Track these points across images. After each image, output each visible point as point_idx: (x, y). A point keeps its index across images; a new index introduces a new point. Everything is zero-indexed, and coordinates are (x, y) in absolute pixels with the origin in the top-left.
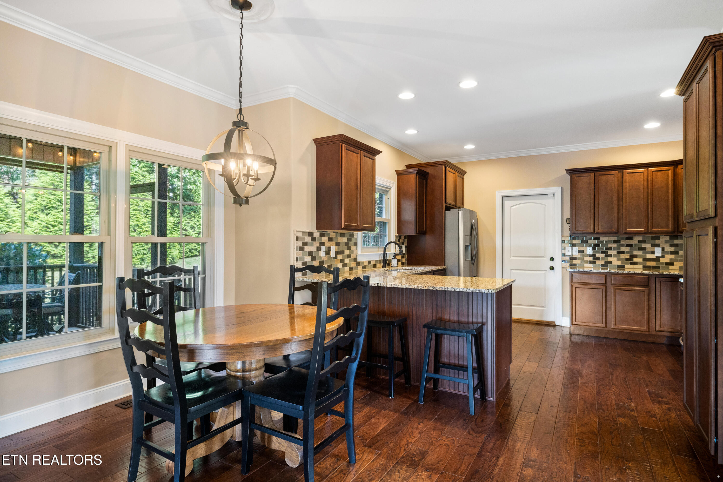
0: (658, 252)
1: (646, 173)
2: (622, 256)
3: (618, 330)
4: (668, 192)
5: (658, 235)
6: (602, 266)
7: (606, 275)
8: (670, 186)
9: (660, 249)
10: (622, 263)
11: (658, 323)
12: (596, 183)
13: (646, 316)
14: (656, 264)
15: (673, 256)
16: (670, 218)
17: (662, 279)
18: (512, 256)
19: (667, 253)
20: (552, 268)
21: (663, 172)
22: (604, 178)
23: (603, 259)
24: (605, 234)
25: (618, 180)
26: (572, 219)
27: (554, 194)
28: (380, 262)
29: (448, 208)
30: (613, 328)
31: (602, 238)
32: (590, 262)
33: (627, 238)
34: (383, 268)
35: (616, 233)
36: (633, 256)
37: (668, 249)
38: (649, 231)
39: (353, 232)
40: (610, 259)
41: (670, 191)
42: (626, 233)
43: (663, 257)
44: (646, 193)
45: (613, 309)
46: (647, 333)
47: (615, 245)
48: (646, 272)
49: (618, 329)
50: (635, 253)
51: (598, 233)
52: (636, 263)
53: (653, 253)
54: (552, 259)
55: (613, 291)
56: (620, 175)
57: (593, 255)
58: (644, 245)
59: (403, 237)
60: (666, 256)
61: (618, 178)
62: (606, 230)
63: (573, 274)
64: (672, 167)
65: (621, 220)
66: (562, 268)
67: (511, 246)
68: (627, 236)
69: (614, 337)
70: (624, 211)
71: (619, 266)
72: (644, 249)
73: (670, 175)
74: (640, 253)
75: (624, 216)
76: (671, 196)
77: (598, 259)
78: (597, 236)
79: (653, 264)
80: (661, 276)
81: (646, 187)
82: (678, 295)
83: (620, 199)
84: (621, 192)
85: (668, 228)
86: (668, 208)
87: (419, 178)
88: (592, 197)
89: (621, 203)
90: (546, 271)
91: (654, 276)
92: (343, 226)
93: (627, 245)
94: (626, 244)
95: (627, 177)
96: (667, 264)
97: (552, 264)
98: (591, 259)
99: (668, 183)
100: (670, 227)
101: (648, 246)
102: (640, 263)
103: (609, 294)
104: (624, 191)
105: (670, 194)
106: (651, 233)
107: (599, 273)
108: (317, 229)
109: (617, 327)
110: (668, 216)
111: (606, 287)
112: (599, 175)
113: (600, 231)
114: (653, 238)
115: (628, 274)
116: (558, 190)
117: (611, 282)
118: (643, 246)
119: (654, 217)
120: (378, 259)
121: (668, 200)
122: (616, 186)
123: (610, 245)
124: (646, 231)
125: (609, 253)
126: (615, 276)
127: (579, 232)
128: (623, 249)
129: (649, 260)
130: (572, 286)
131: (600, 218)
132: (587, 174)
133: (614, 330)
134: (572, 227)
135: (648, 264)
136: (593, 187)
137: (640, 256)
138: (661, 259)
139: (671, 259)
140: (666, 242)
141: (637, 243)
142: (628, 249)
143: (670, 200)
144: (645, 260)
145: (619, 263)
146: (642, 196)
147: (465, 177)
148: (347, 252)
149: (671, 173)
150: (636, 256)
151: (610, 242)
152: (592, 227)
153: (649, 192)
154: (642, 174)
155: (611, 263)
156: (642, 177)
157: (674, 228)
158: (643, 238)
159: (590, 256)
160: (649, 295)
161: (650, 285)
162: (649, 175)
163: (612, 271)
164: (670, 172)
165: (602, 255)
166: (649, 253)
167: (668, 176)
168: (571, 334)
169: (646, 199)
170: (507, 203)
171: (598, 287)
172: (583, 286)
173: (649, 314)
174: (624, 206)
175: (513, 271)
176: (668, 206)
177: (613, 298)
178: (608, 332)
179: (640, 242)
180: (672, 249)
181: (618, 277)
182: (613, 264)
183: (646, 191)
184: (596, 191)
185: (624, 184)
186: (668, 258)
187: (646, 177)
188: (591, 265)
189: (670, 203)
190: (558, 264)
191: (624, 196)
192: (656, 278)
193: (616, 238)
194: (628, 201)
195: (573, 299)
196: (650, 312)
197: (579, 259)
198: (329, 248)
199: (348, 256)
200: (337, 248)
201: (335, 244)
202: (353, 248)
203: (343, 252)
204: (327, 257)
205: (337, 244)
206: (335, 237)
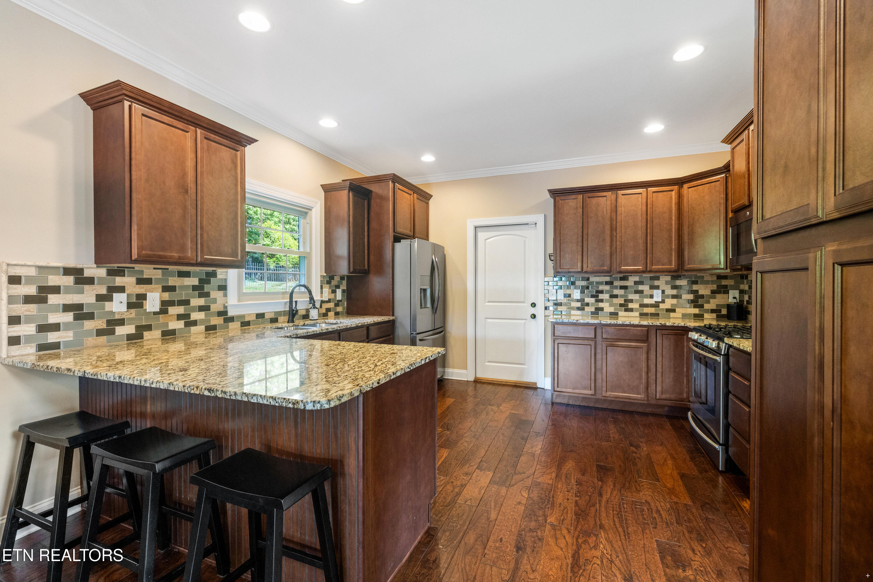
0: (657, 296)
1: (644, 195)
2: (615, 301)
3: (610, 399)
4: (671, 219)
5: (657, 274)
6: (592, 313)
7: (596, 327)
8: (674, 211)
9: (659, 292)
10: (615, 309)
11: (659, 389)
12: (584, 207)
13: (644, 381)
14: (656, 310)
15: (674, 301)
16: (673, 253)
17: (664, 332)
18: (487, 301)
19: (668, 297)
20: (534, 316)
21: (665, 193)
22: (594, 201)
23: (593, 304)
24: (596, 273)
25: (611, 203)
26: (556, 254)
27: (536, 224)
28: (284, 313)
29: (397, 239)
30: (604, 396)
31: (593, 279)
32: (578, 309)
33: (622, 279)
34: (288, 322)
35: (608, 272)
36: (627, 301)
37: (670, 292)
38: (648, 270)
39: (214, 269)
40: (601, 305)
41: (674, 218)
42: (620, 272)
43: (663, 302)
44: (645, 220)
45: (604, 371)
46: (646, 402)
47: (607, 288)
48: (645, 323)
49: (610, 397)
50: (631, 297)
51: (586, 272)
52: (631, 310)
53: (652, 296)
54: (534, 305)
55: (604, 348)
56: (613, 197)
57: (581, 300)
58: (641, 287)
59: (337, 279)
60: (666, 300)
61: (611, 201)
62: (597, 268)
63: (556, 326)
64: (677, 187)
65: (615, 256)
66: (545, 316)
67: (485, 289)
68: (622, 275)
69: (604, 406)
70: (618, 243)
71: (611, 314)
72: (641, 292)
73: (674, 197)
74: (636, 297)
75: (618, 250)
76: (675, 224)
77: (588, 304)
78: (586, 276)
79: (652, 310)
80: (663, 327)
81: (645, 213)
82: (683, 352)
83: (613, 229)
84: (615, 219)
85: (671, 264)
86: (671, 241)
87: (354, 196)
88: (580, 225)
89: (615, 234)
90: (526, 319)
91: (655, 328)
92: (135, 256)
93: (622, 287)
94: (620, 286)
95: (622, 200)
96: (668, 310)
97: (533, 311)
98: (579, 304)
99: (671, 207)
100: (674, 264)
101: (645, 288)
102: (637, 310)
103: (599, 351)
104: (619, 218)
105: (674, 222)
106: (650, 271)
107: (588, 324)
108: (96, 263)
109: (609, 393)
110: (671, 250)
111: (596, 343)
112: (589, 197)
113: (589, 269)
114: (652, 279)
115: (623, 325)
116: (540, 219)
117: (602, 336)
118: (640, 289)
119: (654, 251)
120: (283, 310)
121: (670, 230)
122: (609, 211)
123: (601, 288)
124: (644, 270)
125: (600, 298)
126: (607, 327)
127: (563, 270)
128: (616, 292)
129: (647, 306)
130: (554, 341)
131: (589, 253)
132: (574, 196)
133: (605, 398)
134: (556, 263)
135: (646, 310)
136: (581, 213)
137: (637, 301)
138: (660, 304)
139: (672, 305)
140: (667, 283)
141: (633, 284)
142: (622, 292)
143: (674, 230)
144: (642, 306)
145: (612, 310)
146: (640, 224)
147: (431, 202)
148: (197, 302)
149: (675, 194)
150: (631, 301)
151: (601, 283)
152: (579, 265)
153: (649, 219)
154: (640, 195)
155: (602, 309)
156: (640, 199)
157: (679, 265)
158: (640, 278)
159: (578, 301)
160: (648, 353)
161: (649, 339)
162: (648, 197)
163: (603, 322)
164: (673, 193)
165: (593, 300)
166: (646, 297)
167: (671, 198)
168: (553, 403)
169: (644, 228)
170: (481, 235)
171: (586, 342)
172: (567, 341)
173: (648, 377)
174: (617, 237)
175: (489, 320)
176: (671, 237)
177: (604, 357)
178: (597, 401)
179: (636, 283)
180: (674, 292)
181: (611, 330)
182: (605, 311)
183: (645, 216)
184: (584, 217)
185: (619, 209)
186: (669, 303)
187: (645, 200)
188: (579, 312)
189: (674, 232)
190: (539, 311)
191: (618, 224)
192: (656, 330)
193: (608, 279)
194: (623, 231)
195: (556, 358)
196: (650, 375)
197: (566, 304)
198: (142, 297)
199: (201, 309)
200: (166, 296)
201: (161, 289)
202: (215, 294)
203: (185, 303)
204: (133, 311)
205: (166, 289)
206: (160, 277)
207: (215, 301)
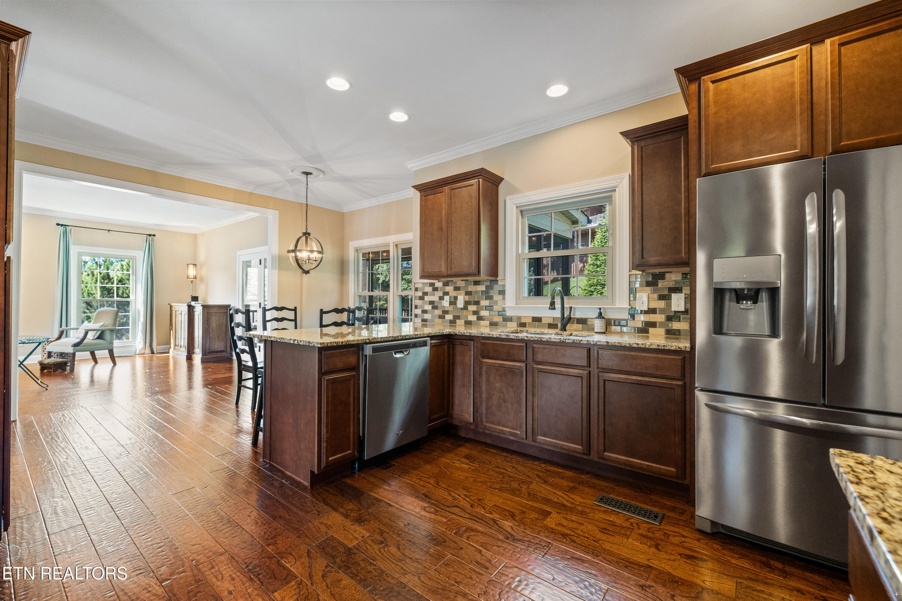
198: (456, 298)
199: (486, 308)
200: (467, 298)
201: (464, 294)
202: (497, 298)
203: (477, 303)
204: (452, 306)
205: (468, 293)
206: (464, 285)
207: (496, 302)
